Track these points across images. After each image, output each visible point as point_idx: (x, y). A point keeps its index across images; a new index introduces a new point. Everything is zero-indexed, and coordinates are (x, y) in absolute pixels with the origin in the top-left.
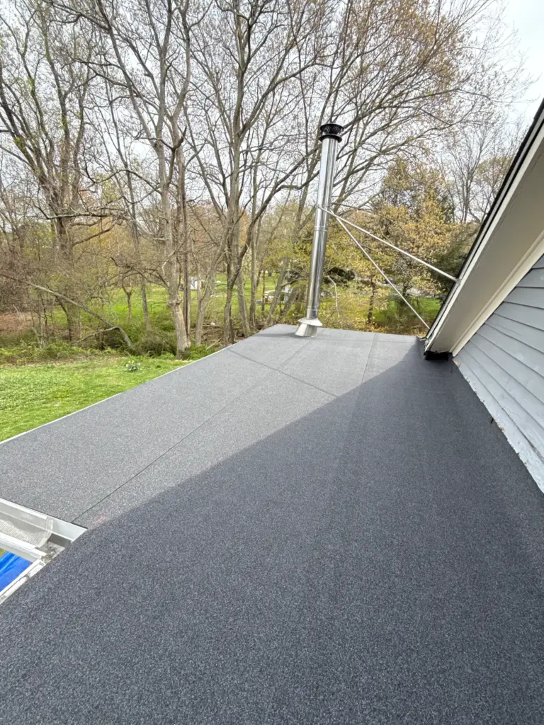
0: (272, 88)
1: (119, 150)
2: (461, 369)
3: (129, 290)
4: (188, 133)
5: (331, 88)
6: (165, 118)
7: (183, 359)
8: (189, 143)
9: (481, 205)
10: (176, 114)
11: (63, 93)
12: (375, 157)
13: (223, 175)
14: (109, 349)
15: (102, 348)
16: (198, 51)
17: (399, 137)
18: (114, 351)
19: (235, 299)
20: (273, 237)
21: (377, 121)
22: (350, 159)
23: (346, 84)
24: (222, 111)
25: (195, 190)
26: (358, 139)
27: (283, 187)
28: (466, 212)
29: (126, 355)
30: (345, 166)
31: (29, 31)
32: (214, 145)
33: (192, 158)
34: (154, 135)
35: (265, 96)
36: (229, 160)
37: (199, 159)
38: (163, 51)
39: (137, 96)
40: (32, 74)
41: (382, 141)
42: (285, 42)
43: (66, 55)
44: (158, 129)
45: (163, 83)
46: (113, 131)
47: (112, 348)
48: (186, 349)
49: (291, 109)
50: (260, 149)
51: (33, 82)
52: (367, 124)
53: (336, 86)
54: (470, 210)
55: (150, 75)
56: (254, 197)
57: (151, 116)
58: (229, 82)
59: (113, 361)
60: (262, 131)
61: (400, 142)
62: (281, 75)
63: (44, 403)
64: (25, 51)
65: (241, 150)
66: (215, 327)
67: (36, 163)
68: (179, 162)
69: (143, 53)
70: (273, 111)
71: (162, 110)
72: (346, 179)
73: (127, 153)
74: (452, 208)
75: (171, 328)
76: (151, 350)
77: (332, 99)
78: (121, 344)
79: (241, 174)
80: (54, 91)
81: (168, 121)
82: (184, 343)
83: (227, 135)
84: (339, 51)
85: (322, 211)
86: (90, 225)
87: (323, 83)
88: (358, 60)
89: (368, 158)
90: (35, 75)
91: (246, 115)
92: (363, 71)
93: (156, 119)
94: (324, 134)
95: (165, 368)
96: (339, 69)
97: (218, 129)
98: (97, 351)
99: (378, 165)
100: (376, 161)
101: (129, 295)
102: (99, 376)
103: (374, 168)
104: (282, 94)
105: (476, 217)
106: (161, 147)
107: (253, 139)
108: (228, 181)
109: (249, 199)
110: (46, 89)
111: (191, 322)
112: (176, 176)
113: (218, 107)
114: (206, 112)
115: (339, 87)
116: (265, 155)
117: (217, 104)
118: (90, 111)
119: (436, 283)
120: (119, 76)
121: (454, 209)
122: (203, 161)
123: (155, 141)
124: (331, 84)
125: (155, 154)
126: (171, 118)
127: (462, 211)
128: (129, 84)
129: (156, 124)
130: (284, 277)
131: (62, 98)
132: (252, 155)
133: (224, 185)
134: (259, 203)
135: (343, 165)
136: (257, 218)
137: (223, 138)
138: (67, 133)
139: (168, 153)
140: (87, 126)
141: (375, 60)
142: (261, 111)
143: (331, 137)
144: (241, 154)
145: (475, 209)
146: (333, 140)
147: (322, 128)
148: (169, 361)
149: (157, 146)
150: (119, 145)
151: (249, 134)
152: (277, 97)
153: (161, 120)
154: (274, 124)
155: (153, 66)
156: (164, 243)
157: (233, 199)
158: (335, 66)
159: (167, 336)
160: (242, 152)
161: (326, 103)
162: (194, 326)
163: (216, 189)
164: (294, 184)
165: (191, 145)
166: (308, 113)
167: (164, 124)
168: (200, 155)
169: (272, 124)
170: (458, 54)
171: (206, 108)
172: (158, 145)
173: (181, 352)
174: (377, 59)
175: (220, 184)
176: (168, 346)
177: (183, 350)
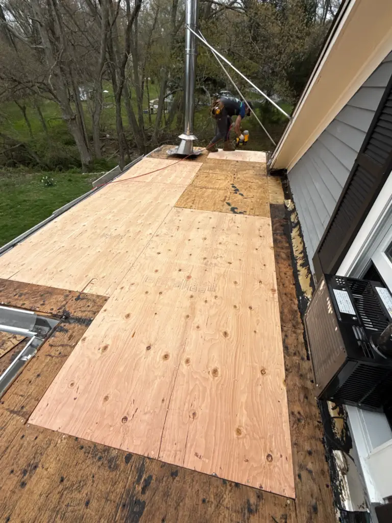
7: (89, 172)
14: (22, 167)
18: (27, 168)
48: (89, 162)
82: (85, 159)
176: (73, 159)
177: (87, 164)
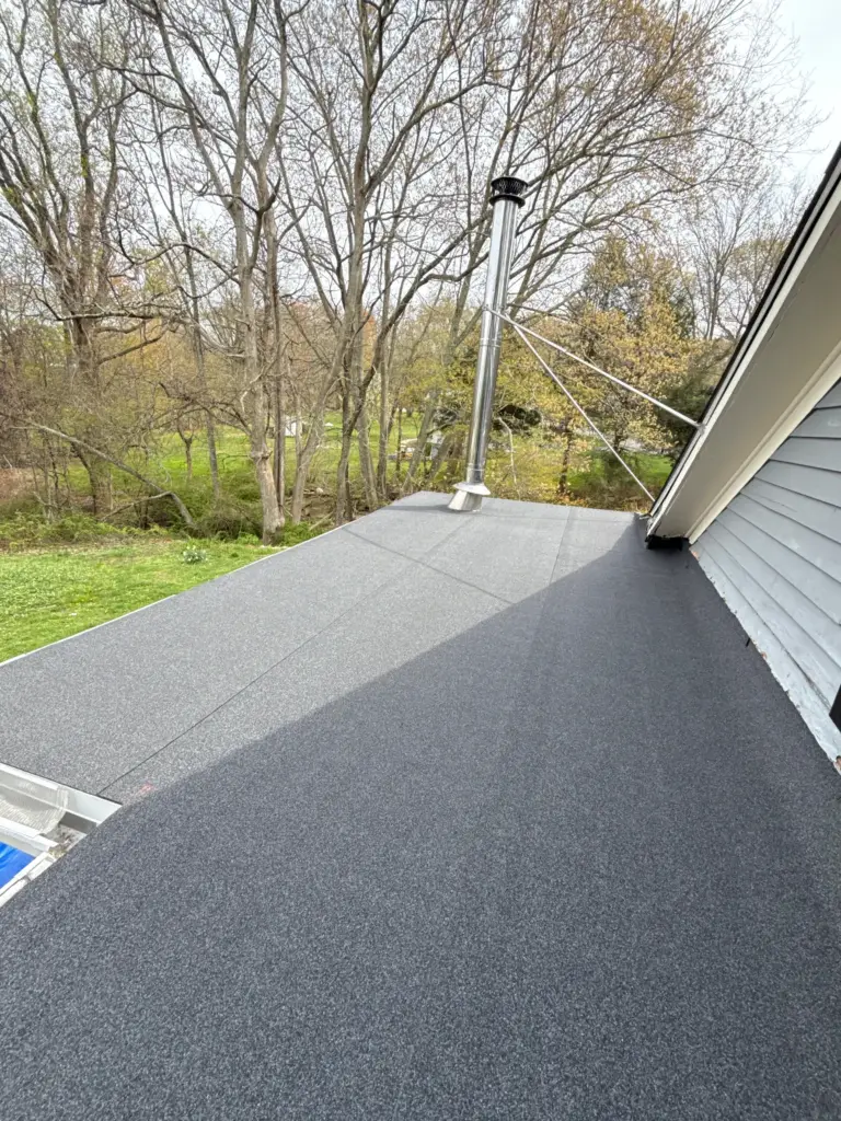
0: (416, 119)
1: (173, 213)
2: (701, 564)
3: (187, 434)
4: (282, 188)
5: (508, 122)
6: (246, 163)
7: (273, 545)
8: (284, 204)
9: (735, 312)
10: (264, 156)
11: (83, 119)
12: (575, 233)
13: (338, 256)
14: (156, 528)
15: (146, 526)
16: (299, 56)
17: (612, 201)
18: (164, 531)
19: (354, 452)
20: (414, 356)
21: (578, 176)
22: (536, 236)
23: (531, 116)
24: (337, 155)
25: (294, 279)
26: (549, 204)
27: (432, 277)
28: (713, 323)
29: (184, 537)
30: (529, 246)
31: (27, 16)
32: (324, 209)
33: (289, 228)
34: (228, 189)
35: (405, 132)
36: (347, 233)
37: (299, 231)
38: (243, 55)
39: (202, 126)
40: (33, 87)
41: (586, 207)
42: (437, 46)
43: (88, 58)
44: (236, 180)
45: (243, 106)
46: (163, 182)
47: (160, 525)
48: (277, 529)
49: (446, 154)
50: (396, 216)
51: (34, 99)
52: (564, 180)
53: (517, 119)
54: (719, 320)
55: (222, 93)
56: (386, 291)
57: (224, 159)
58: (348, 108)
59: (163, 545)
60: (399, 187)
61: (614, 210)
62: (431, 100)
63: (54, 611)
64: (22, 48)
65: (366, 217)
66: (324, 496)
67: (39, 229)
68: (268, 234)
69: (212, 57)
70: (417, 157)
71: (242, 150)
72: (529, 267)
73: (186, 218)
74: (692, 316)
75: (254, 496)
76: (223, 529)
77: (509, 139)
78: (176, 520)
79: (366, 255)
80: (69, 114)
81: (251, 168)
82: (274, 520)
83: (345, 192)
84: (522, 64)
85: (493, 315)
86: (127, 332)
87: (496, 114)
88: (552, 78)
89: (564, 234)
90: (38, 89)
91: (374, 162)
92: (558, 95)
93: (232, 164)
94: (497, 193)
95: (245, 557)
96: (521, 93)
97: (330, 183)
98: (136, 531)
99: (580, 246)
100: (576, 240)
101: (188, 443)
102: (140, 570)
103: (573, 250)
104: (433, 130)
105: (727, 331)
106: (240, 209)
107: (384, 201)
108: (345, 265)
109: (377, 295)
110: (55, 111)
111: (286, 487)
112: (263, 255)
113: (330, 148)
114: (312, 154)
115: (520, 121)
116: (404, 225)
117: (329, 143)
118: (127, 149)
119: (665, 431)
120: (174, 93)
121: (694, 317)
122: (306, 234)
123: (230, 199)
124: (509, 115)
125: (230, 220)
126: (256, 164)
127: (708, 321)
128: (190, 106)
129: (232, 172)
130: (431, 418)
131: (82, 126)
132: (383, 226)
133: (339, 271)
134: (394, 302)
135: (526, 244)
136: (390, 325)
137: (338, 198)
138: (89, 183)
139: (250, 219)
140: (122, 173)
141: (577, 79)
142: (398, 156)
143: (507, 198)
144: (367, 224)
145: (727, 319)
146: (511, 203)
147: (495, 184)
148: (251, 547)
149: (234, 208)
150: (173, 205)
151: (379, 192)
152: (424, 134)
153: (240, 166)
154: (418, 177)
155: (228, 78)
156: (243, 361)
157: (352, 295)
158: (515, 87)
159: (248, 508)
160: (368, 219)
161: (501, 145)
162: (290, 493)
163: (327, 279)
164: (448, 273)
165: (287, 206)
166: (471, 162)
167: (244, 172)
168: (303, 223)
169: (414, 177)
170: (707, 73)
171: (312, 149)
172: (235, 206)
173: (269, 533)
174: (582, 79)
175: (333, 270)
176: (249, 524)
177: (273, 531)
